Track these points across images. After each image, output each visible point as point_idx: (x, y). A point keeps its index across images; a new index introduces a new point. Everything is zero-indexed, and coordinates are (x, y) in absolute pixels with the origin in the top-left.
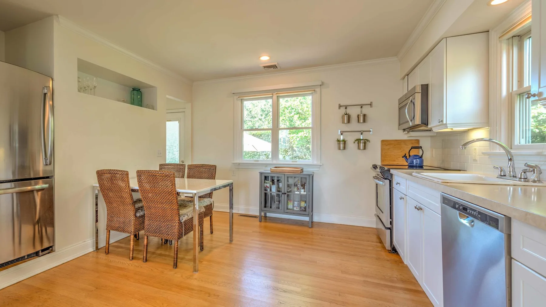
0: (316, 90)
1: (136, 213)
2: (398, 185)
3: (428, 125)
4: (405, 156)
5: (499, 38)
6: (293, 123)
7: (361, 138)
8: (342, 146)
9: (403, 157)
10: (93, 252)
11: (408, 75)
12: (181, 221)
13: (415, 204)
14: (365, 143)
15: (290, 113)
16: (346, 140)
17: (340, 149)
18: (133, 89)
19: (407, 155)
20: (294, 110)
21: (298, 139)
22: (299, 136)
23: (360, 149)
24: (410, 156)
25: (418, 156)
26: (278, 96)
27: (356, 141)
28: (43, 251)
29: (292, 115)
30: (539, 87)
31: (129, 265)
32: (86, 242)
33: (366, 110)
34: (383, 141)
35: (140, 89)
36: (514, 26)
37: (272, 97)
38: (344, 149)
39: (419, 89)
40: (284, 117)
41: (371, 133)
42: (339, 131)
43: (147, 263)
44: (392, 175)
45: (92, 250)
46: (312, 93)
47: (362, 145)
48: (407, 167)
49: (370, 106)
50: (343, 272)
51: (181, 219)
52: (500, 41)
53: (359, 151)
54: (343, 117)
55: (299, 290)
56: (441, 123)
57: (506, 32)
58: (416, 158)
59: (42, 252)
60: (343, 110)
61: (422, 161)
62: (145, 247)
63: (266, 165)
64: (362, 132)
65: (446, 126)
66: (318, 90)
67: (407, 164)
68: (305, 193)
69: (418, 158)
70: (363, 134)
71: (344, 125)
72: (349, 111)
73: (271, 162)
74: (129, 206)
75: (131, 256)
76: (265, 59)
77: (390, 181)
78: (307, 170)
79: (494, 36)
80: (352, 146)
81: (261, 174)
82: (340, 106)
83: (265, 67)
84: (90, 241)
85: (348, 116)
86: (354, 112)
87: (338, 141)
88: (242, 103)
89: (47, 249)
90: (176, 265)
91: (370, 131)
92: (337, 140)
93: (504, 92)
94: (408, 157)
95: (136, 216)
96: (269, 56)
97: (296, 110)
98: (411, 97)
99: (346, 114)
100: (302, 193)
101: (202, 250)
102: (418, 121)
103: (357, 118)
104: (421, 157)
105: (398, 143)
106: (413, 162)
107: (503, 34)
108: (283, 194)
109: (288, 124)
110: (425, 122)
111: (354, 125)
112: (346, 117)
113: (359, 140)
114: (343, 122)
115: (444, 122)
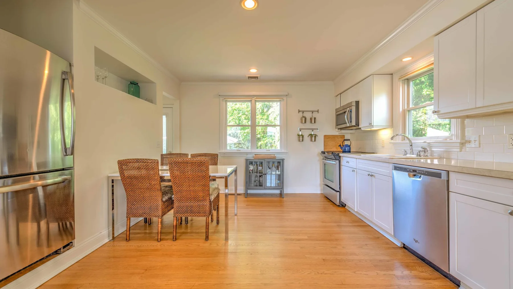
0: (283, 98)
1: (162, 198)
2: (348, 163)
3: (359, 126)
4: (340, 146)
5: (399, 79)
6: (241, 122)
7: (312, 133)
8: (301, 138)
9: (339, 146)
10: (109, 242)
11: (340, 94)
12: (211, 200)
13: (368, 173)
14: (315, 137)
15: (239, 114)
16: (303, 135)
17: (300, 141)
18: (130, 82)
19: (342, 145)
20: (242, 111)
21: (245, 134)
22: (246, 132)
23: (312, 141)
24: (343, 146)
25: (348, 145)
26: (255, 101)
27: (310, 135)
28: (64, 247)
29: (239, 115)
30: (438, 108)
31: (161, 246)
32: (102, 233)
33: (315, 115)
34: (325, 136)
35: (138, 84)
36: (408, 74)
37: (251, 100)
38: (302, 141)
39: (354, 104)
40: (235, 117)
41: (318, 130)
42: (299, 128)
43: (177, 241)
44: (340, 157)
45: (108, 241)
46: (281, 100)
47: (313, 138)
48: (342, 152)
49: (317, 112)
50: (323, 222)
51: (211, 198)
52: (399, 81)
53: (311, 142)
54: (301, 119)
55: (306, 237)
56: (370, 125)
57: (403, 76)
58: (347, 147)
59: (63, 249)
60: (301, 114)
61: (350, 149)
62: (175, 227)
63: (247, 153)
64: (313, 129)
65: (373, 126)
66: (285, 98)
67: (342, 150)
68: (279, 173)
69: (348, 147)
70: (301, 131)
71: (302, 124)
72: (305, 114)
73: (250, 151)
74: (156, 192)
75: (159, 237)
76: (253, 71)
77: (339, 161)
78: (279, 157)
79: (396, 77)
80: (307, 139)
81: (247, 160)
82: (299, 111)
83: (249, 77)
84: (105, 232)
85: (305, 118)
86: (308, 115)
87: (299, 135)
88: (226, 104)
89: (68, 245)
90: (207, 238)
91: (318, 129)
92: (297, 134)
93: (401, 110)
94: (342, 146)
95: (163, 201)
96: (256, 69)
97: (243, 111)
98: (348, 108)
99: (304, 117)
100: (277, 173)
101: (218, 223)
102: (354, 123)
103: (310, 120)
104: (350, 146)
105: (333, 137)
106: (346, 149)
107: (401, 77)
108: (264, 174)
109: (237, 122)
110: (357, 124)
111: (308, 125)
112: (304, 119)
113: (311, 135)
114: (302, 122)
115: (372, 125)
